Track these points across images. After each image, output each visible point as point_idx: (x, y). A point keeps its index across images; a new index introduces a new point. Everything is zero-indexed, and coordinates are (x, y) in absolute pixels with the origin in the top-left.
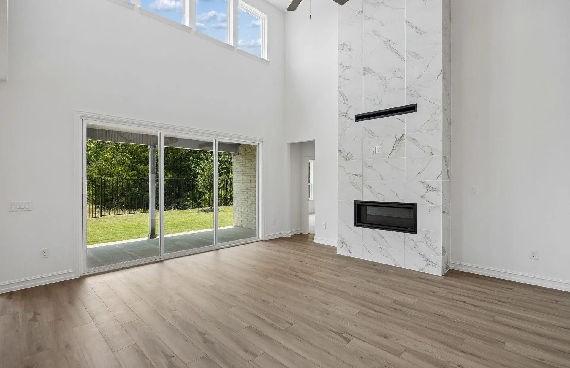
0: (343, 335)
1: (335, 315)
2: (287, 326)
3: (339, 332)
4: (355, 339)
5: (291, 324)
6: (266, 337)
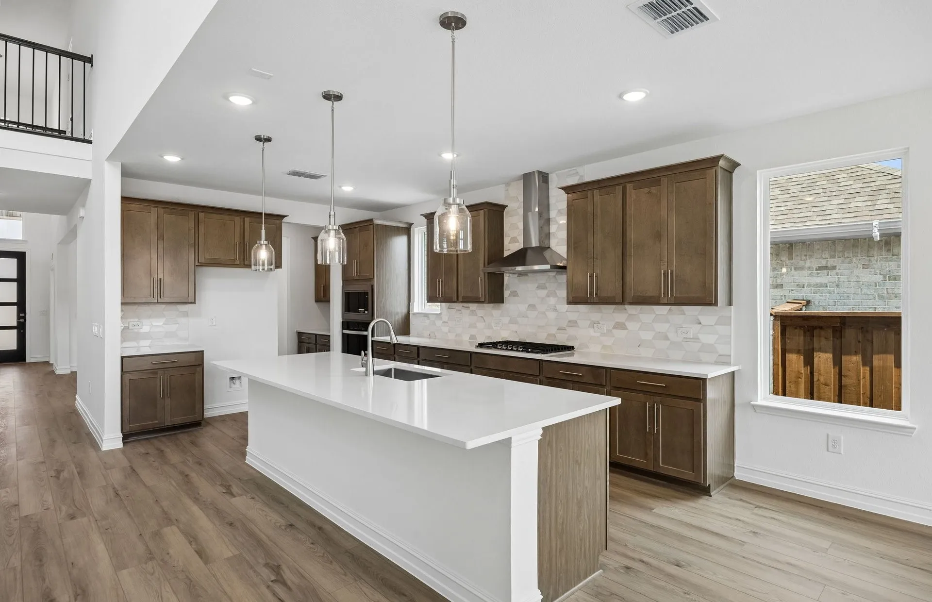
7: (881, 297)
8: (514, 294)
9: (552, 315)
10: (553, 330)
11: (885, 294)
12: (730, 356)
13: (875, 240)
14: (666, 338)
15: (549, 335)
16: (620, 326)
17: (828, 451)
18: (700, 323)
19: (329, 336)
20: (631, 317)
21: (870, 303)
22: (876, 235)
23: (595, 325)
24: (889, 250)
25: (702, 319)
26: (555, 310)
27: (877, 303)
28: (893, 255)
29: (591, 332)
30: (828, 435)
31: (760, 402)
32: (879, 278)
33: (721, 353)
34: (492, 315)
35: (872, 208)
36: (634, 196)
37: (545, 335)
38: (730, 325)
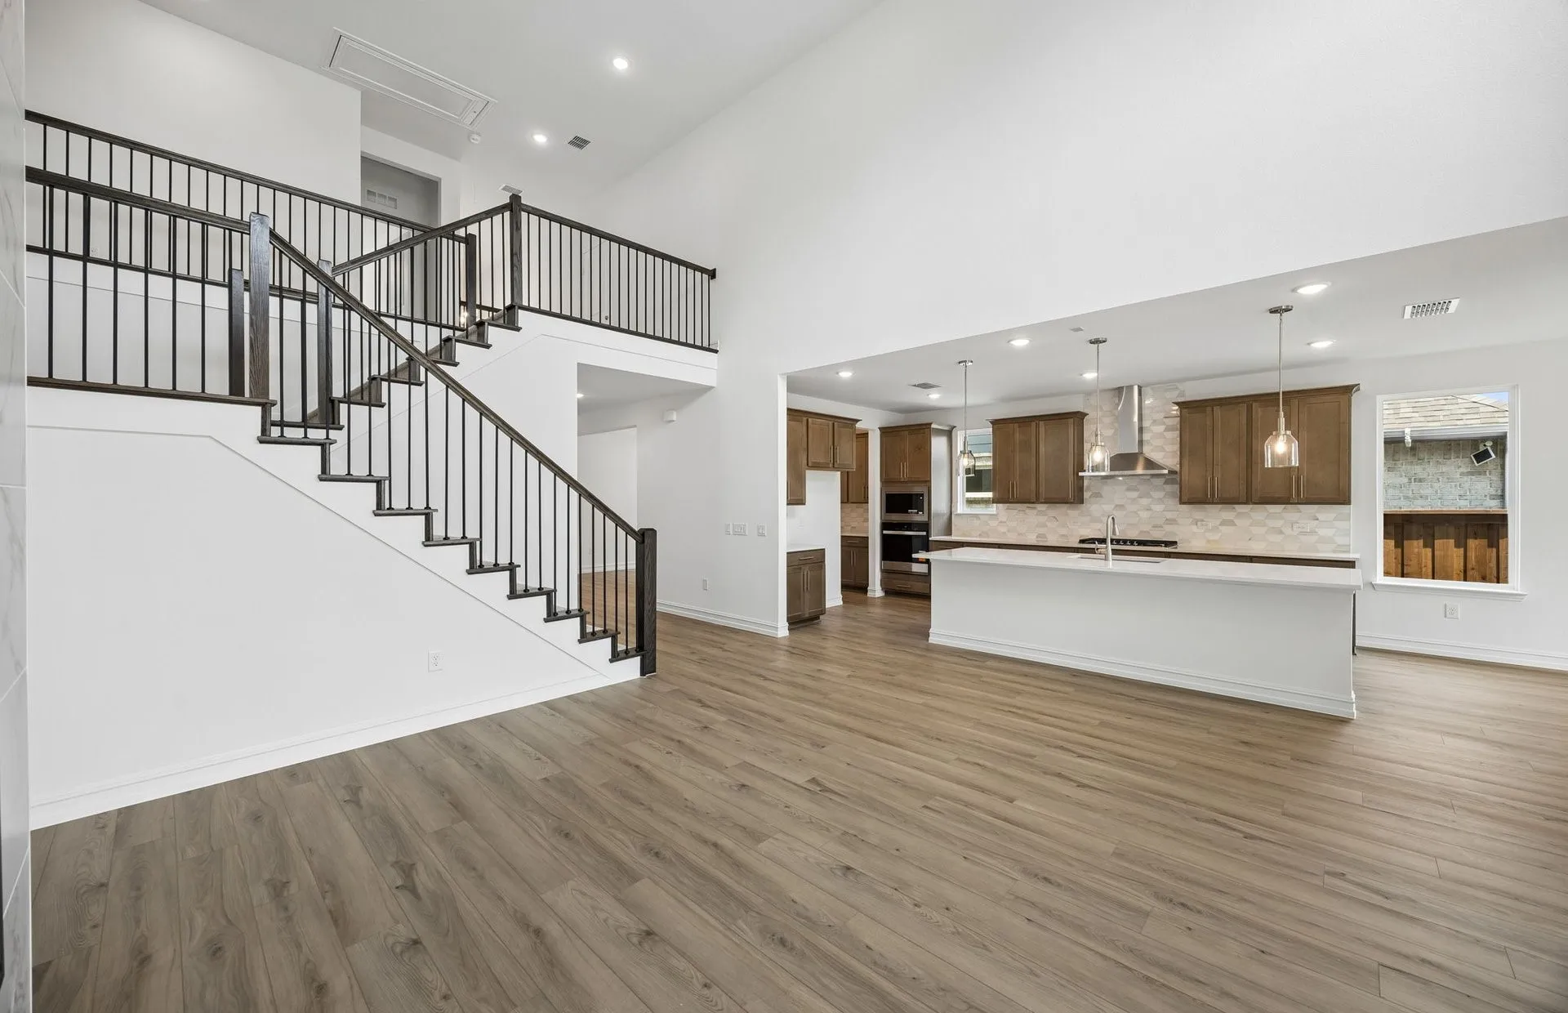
0: (819, 789)
1: (828, 830)
2: (931, 803)
3: (827, 794)
4: (799, 782)
5: (925, 807)
6: (960, 782)
7: (1406, 498)
8: (1098, 495)
9: (1144, 515)
10: (1146, 528)
11: (1410, 494)
12: (1349, 545)
13: (1407, 445)
14: (1281, 532)
15: (1141, 532)
16: (1231, 523)
17: (1445, 616)
18: (1317, 519)
19: (868, 537)
20: (1239, 515)
21: (1395, 503)
22: (1408, 439)
23: (1199, 523)
24: (1414, 455)
25: (1319, 516)
26: (1149, 509)
27: (1404, 503)
28: (1419, 459)
29: (1194, 528)
30: (1446, 605)
31: (1378, 582)
32: (1406, 480)
33: (1339, 543)
34: (1067, 515)
35: (1396, 416)
36: (1260, 414)
37: (1137, 532)
38: (1350, 520)
